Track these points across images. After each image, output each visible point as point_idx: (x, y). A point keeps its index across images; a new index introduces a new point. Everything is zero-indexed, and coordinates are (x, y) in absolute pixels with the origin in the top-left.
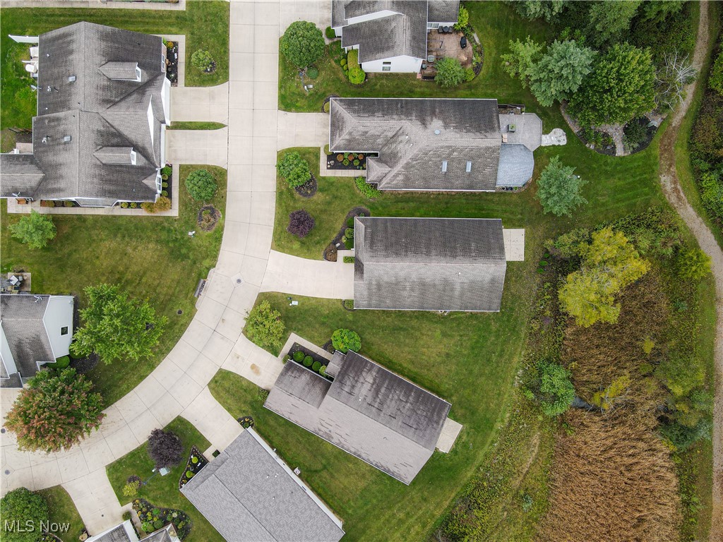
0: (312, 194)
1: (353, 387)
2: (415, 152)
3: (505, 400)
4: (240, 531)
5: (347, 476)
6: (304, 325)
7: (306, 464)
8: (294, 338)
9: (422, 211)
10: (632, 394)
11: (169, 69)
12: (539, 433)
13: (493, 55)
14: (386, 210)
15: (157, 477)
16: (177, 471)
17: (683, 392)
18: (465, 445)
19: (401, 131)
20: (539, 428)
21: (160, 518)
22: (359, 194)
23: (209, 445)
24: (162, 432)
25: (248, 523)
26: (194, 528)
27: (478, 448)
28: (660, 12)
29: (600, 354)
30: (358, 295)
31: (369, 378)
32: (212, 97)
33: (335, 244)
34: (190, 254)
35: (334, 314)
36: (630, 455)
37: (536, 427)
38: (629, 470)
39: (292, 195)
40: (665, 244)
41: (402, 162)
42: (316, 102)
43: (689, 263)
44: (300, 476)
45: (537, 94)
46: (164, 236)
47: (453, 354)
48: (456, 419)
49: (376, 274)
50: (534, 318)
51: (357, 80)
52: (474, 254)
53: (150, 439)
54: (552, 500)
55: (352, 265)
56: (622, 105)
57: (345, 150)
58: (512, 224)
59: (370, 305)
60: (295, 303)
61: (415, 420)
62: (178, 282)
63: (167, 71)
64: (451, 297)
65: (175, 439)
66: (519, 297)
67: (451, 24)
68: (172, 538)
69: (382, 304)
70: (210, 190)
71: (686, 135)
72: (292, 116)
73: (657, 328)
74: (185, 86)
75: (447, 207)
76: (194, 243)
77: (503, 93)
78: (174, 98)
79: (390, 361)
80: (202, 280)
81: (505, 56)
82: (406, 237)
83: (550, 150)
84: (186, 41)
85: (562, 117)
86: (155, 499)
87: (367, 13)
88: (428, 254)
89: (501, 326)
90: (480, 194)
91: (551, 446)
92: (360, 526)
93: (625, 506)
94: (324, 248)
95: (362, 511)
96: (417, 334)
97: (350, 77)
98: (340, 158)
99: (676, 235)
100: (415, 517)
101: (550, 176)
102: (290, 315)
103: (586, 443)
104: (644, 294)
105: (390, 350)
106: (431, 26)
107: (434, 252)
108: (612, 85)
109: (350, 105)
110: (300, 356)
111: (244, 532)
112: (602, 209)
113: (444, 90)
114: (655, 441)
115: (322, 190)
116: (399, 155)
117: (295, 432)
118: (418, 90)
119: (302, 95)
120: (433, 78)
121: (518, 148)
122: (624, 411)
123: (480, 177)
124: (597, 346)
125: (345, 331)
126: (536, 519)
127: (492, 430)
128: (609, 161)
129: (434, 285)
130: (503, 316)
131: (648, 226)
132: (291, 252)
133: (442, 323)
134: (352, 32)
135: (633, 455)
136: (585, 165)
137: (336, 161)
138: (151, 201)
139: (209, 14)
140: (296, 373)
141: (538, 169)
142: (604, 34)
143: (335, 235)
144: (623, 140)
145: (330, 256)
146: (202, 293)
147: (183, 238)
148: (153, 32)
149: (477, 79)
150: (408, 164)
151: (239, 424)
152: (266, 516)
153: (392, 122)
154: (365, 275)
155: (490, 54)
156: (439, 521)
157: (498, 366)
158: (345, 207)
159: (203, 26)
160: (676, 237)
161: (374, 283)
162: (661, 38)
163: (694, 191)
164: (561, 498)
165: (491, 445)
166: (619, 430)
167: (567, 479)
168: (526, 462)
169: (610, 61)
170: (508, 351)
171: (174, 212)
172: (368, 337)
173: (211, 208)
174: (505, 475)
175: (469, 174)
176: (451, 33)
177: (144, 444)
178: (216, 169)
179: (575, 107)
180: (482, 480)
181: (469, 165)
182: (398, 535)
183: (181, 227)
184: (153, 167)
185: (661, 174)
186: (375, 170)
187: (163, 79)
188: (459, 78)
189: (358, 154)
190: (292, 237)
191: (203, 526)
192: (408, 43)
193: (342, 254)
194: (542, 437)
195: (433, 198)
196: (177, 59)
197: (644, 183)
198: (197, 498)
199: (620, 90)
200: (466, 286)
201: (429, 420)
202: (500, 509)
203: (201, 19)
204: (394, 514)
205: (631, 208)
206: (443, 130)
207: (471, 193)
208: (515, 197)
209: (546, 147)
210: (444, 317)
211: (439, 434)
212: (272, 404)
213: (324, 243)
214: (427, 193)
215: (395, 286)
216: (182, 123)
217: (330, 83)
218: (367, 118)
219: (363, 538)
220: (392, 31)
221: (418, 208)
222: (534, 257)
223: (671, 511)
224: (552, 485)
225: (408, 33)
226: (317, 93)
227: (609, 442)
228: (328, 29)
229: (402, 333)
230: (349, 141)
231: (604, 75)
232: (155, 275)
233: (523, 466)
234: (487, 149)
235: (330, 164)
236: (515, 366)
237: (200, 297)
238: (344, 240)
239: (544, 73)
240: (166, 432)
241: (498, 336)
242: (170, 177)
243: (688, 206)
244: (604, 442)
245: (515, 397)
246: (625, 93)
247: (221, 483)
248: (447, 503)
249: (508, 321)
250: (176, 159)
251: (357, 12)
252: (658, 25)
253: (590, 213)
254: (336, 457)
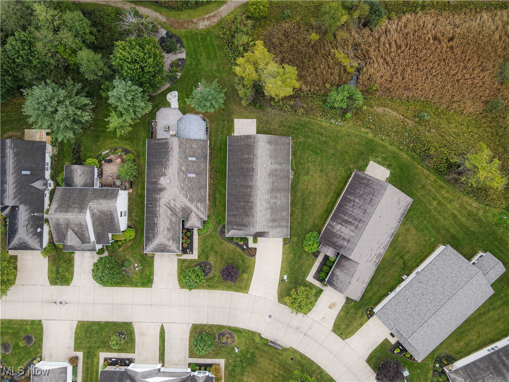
0: (210, 265)
1: (344, 239)
2: (182, 196)
3: (353, 131)
4: (448, 320)
5: (408, 242)
6: (301, 271)
7: (399, 271)
8: (310, 278)
9: (222, 189)
10: (348, 46)
11: (123, 364)
12: (375, 108)
13: (117, 141)
14: (221, 213)
15: (410, 378)
17: (346, 14)
18: (385, 159)
19: (168, 205)
20: (372, 107)
21: (440, 376)
22: (210, 232)
23: (386, 340)
24: (378, 375)
25: (442, 315)
26: (447, 351)
27: (386, 150)
28: (91, 33)
29: (320, 67)
30: (280, 235)
31: (338, 227)
32: (142, 334)
33: (244, 249)
34: (251, 351)
35: (293, 250)
36: (390, 46)
37: (371, 110)
38: (400, 47)
39: (210, 279)
40: (245, 25)
41: (189, 204)
42: (147, 262)
43: (258, 10)
44: (408, 275)
45: (144, 113)
46: (238, 370)
47: (320, 167)
48: (366, 165)
49: (265, 223)
50: (296, 112)
51: (132, 233)
52: (252, 156)
54: (422, 99)
55: (259, 239)
56: (152, 59)
57: (180, 243)
58: (231, 128)
59: (287, 227)
60: (285, 277)
61: (367, 196)
62: (271, 360)
63: (124, 366)
64: (281, 170)
65: (383, 364)
66: (281, 122)
67: (96, 169)
68: (454, 369)
69: (286, 218)
70: (207, 338)
71: (172, 12)
72: (156, 278)
73: (302, 29)
74: (134, 353)
75: (219, 171)
76: (243, 348)
77: (143, 134)
78: (143, 361)
79: (326, 211)
80: (270, 343)
81: (118, 134)
82: (240, 202)
83: (181, 102)
84: (103, 352)
85: (159, 94)
87: (87, 229)
88: (251, 187)
89: (301, 135)
90: (211, 149)
91: (384, 99)
92: (443, 232)
93: (426, 49)
94: (246, 256)
95: (433, 231)
96: (307, 192)
97: (131, 238)
98: (185, 245)
99: (239, 18)
100: (436, 193)
101: (199, 105)
102: (294, 281)
103: (382, 77)
104: (279, 38)
105: (318, 211)
106: (97, 186)
107: (250, 183)
108: (138, 67)
109: (149, 240)
110: (322, 275)
111: (448, 317)
112: (221, 66)
113: (140, 174)
114: (380, 30)
115: (207, 258)
116: (183, 206)
117: (376, 278)
118: (139, 191)
119: (142, 271)
120: (132, 182)
121: (180, 125)
122: (359, 51)
123: (199, 151)
124: (315, 69)
125: (305, 243)
126: (436, 109)
127: (374, 140)
128: (189, 63)
129: (273, 182)
130: (294, 133)
131: (233, 36)
132: (250, 279)
133: (299, 175)
134: (100, 238)
135: (390, 44)
136: (192, 78)
137: (187, 248)
138: (214, 380)
139: (85, 336)
140: (335, 278)
141: (193, 111)
142: (105, 70)
143: (238, 249)
144: (175, 53)
145: (252, 252)
146: (279, 343)
147: (240, 356)
148: (97, 375)
149: (133, 152)
150: (190, 201)
151: (371, 319)
152: (437, 302)
153: (161, 211)
154: (266, 231)
155: (116, 143)
156: (439, 177)
157: (329, 136)
158: (219, 242)
159: (94, 340)
160: (240, 18)
161: (271, 224)
162: (108, 30)
163: (210, 6)
164: (420, 93)
165: (384, 141)
166: (372, 54)
167: (407, 89)
168: (395, 116)
169: (122, 68)
170: (318, 129)
171: (222, 362)
172: (309, 226)
173: (219, 336)
174: (405, 131)
175: (197, 158)
176: (102, 169)
178: (192, 332)
179: (152, 88)
180: (408, 147)
181: (190, 159)
182: (449, 206)
183: (232, 357)
184: (190, 378)
185: (198, 28)
186: (194, 222)
187: (130, 370)
188: (132, 165)
189: (182, 233)
190: (239, 279)
191: (444, 346)
192: (108, 201)
193: (251, 244)
194: (378, 106)
195: (213, 181)
196: (116, 358)
197: (204, 39)
198: (424, 350)
199: (142, 61)
200: (273, 161)
201: (367, 186)
202: (430, 135)
203: (89, 341)
204: (434, 208)
205: (220, 48)
206: (167, 177)
207: (210, 155)
208: (213, 125)
209: (179, 105)
210: (295, 174)
211: (376, 179)
212: (356, 294)
213: (244, 256)
214: (209, 185)
215: (273, 209)
216: (160, 355)
217: (134, 252)
218: (158, 228)
219: (452, 231)
220: (100, 212)
221: (220, 191)
222: (253, 112)
223: (429, 18)
224: (412, 99)
225: (101, 201)
226: (141, 261)
227: (381, 61)
228: (97, 253)
229: (306, 203)
230: (174, 240)
231: (132, 72)
232: (266, 377)
233: (398, 119)
234: (180, 147)
235: (190, 252)
236: (328, 125)
237: (281, 344)
238: (242, 243)
239: (130, 110)
240: (377, 372)
241: (308, 137)
242: (197, 365)
243: (219, 10)
244: (381, 64)
245: (351, 124)
246: (144, 58)
247: (414, 334)
248: (425, 171)
249: (297, 130)
250: (185, 360)
251: (87, 236)
252: (99, 31)
253: (224, 75)
254: (394, 249)
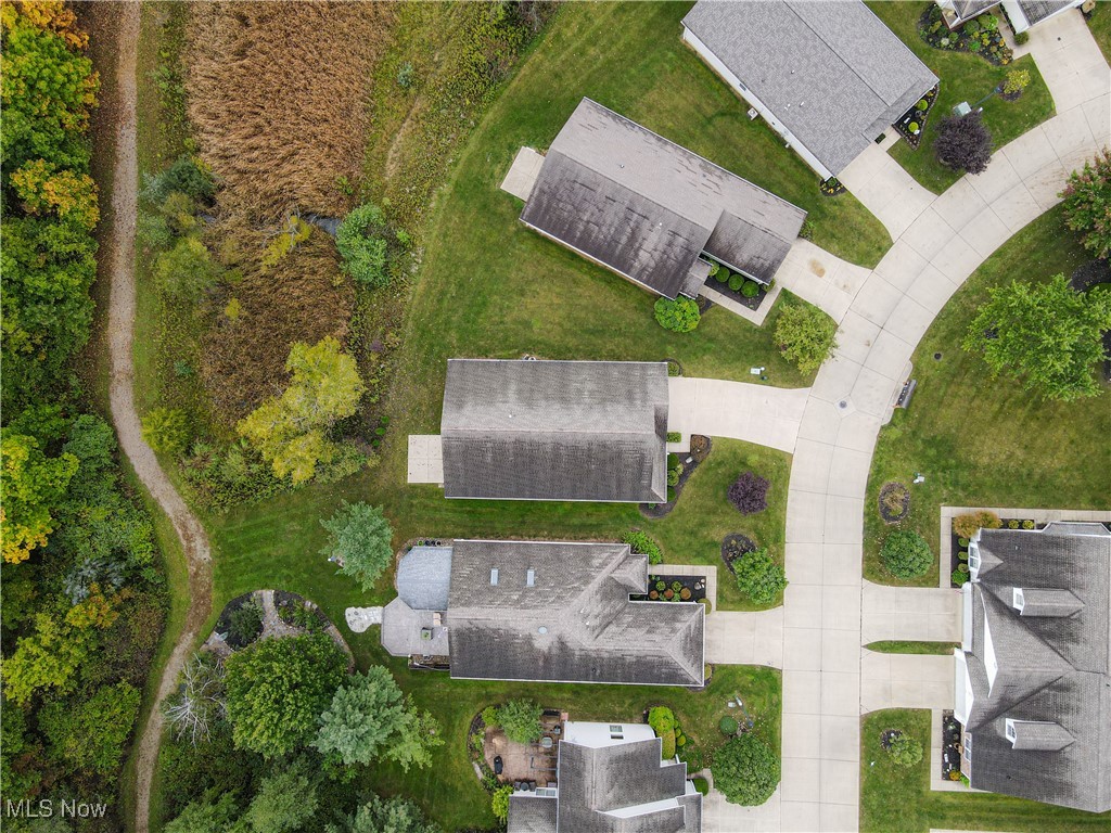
0: (728, 539)
1: (670, 244)
2: (576, 601)
3: (437, 227)
4: (845, 20)
5: (676, 108)
6: (742, 338)
7: (737, 125)
8: (757, 317)
9: (560, 511)
10: (254, 238)
11: (956, 737)
12: (387, 178)
13: (453, 745)
14: (614, 514)
15: (975, 100)
16: (941, 110)
17: (186, 243)
18: (497, 159)
19: (596, 632)
20: (386, 187)
21: (968, 36)
22: (656, 537)
23: (891, 151)
24: (968, 169)
25: (833, 33)
26: (914, 22)
27: (478, 155)
28: (215, 802)
29: (298, 298)
30: (662, 384)
31: (645, 257)
32: (887, 692)
33: (694, 461)
34: (921, 447)
35: (695, 354)
36: (256, 149)
37: (391, 187)
38: (258, 127)
39: (760, 538)
40: (205, 459)
41: (594, 586)
42: (725, 679)
43: (174, 431)
44: (748, 107)
45: (393, 684)
46: (964, 476)
47: (514, 296)
48: (510, 197)
49: (636, 416)
50: (393, 349)
51: (661, 713)
52: (489, 445)
53: (987, 158)
54: (368, 80)
55: (670, 429)
56: (275, 664)
57: (680, 606)
58: (427, 491)
59: (644, 368)
60: (755, 371)
61: (576, 195)
62: (941, 403)
63: (960, 735)
64: (521, 381)
65: (945, 159)
66: (415, 381)
67: (517, 794)
68: (952, 7)
69: (624, 369)
70: (894, 546)
71: (173, 619)
72: (760, 660)
73: (217, 336)
74: (930, 711)
75: (522, 516)
76: (915, 465)
77: (439, 687)
78: (949, 691)
79: (609, 283)
80: (904, 406)
81: (439, 742)
82: (589, 471)
83: (370, 600)
84: (929, 781)
85: (351, 649)
86: (977, 65)
87: (651, 815)
88: (557, 446)
89: (443, 338)
90: (473, 536)
91: (369, 160)
92: (654, 34)
93: (263, 74)
94: (710, 456)
95: (652, 55)
96: (567, 325)
97: (671, 717)
98: (686, 593)
99: (190, 472)
100: (571, 48)
101: (376, 561)
102: (763, 352)
103: (320, 165)
104: (235, 386)
105: (610, 300)
106: (553, 792)
107: (549, 448)
108: (291, 695)
109: (674, 675)
110: (749, 291)
111: (839, 19)
112: (294, 511)
113: (527, 694)
114: (222, 170)
115: (714, 544)
116: (598, 597)
117: (755, 174)
118: (566, 695)
119: (745, 692)
120: (546, 713)
121: (422, 605)
122: (265, 213)
123: (477, 561)
124: (303, 308)
125: (680, 328)
126: (391, 52)
127: (457, 182)
128: (284, 583)
129: (547, 398)
130: (440, 352)
131: (229, 485)
132: (761, 450)
133: (531, 342)
134: (671, 787)
135: (252, 149)
136: (318, 577)
137: (692, 589)
138: (987, 530)
139: (892, 822)
140: (757, 263)
141: (389, 575)
142: (296, 772)
143: (694, 475)
144: (263, 613)
145: (701, 444)
146: (903, 386)
147: (933, 472)
148: (982, 796)
149: (478, 710)
150: (586, 583)
151: (844, 184)
152: (806, 46)
153: (610, 646)
154: (653, 414)
155: (458, 746)
156: (536, 44)
157: (447, 277)
158: (679, 519)
159: (902, 803)
160: (190, 470)
161: (638, 402)
162: (208, 763)
163: (163, 536)
164: (356, 84)
165: (458, 160)
166: (272, 185)
167: (347, 112)
168: (405, 136)
169: (293, 732)
170: (432, 301)
171: (947, 513)
172: (642, 320)
173: (889, 518)
174: (438, 115)
175: (493, 566)
176: (516, 780)
177: (995, 150)
178: (880, 580)
179: (338, 664)
180: (471, 108)
181: (494, 580)
182: (598, 22)
183: (936, 490)
184: (985, 584)
185: (209, 563)
186: (635, 574)
187: (970, 722)
188: (508, 711)
189: (658, 599)
190: (761, 473)
191: (902, 27)
192: (588, 767)
193: (683, 447)
194: (382, 173)
195: (543, 529)
196: (943, 754)
197: (234, 549)
198: (912, 69)
199: (278, 687)
200: (500, 397)
201: (554, 195)
202: (446, 63)
203: (905, 814)
204: (603, 52)
205: (253, 513)
206: (534, 633)
207: (486, 538)
208: (421, 529)
209: (376, 605)
210: (528, 350)
211: (540, 175)
212: (792, 217)
213: (710, 463)
214: (553, 538)
215: (605, 397)
216: (935, 653)
217: (701, 709)
218: (649, 653)
219: (651, 15)
220: (613, 786)
221: (567, 515)
222: (393, 441)
223: (197, 67)
224: (368, 102)
225: (588, 782)
226: (722, 694)
227: (287, 167)
228: (705, 793)
229: (591, 327)
230: (675, 619)
231: (302, 711)
232: (979, 414)
233: (410, 129)
234: (468, 604)
235: (701, 584)
236: (421, 278)
237: (905, 380)
238: (680, 468)
239: (385, 715)
240: (962, 170)
241: (447, 322)
242: (954, 569)
243: (171, 515)
244: (294, 168)
245: (421, 231)
246: (271, 683)
247: (878, 92)
248: (523, 72)
249: (432, 346)
250: (945, 595)
251: (666, 817)
252: (211, 784)
253: (312, 505)
254: (692, 137)
